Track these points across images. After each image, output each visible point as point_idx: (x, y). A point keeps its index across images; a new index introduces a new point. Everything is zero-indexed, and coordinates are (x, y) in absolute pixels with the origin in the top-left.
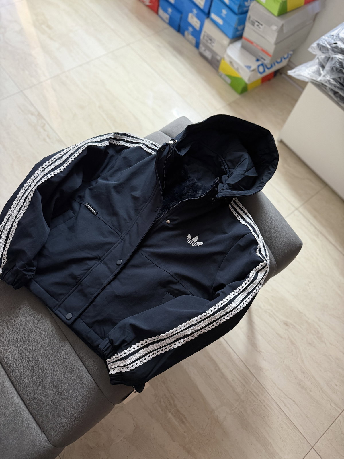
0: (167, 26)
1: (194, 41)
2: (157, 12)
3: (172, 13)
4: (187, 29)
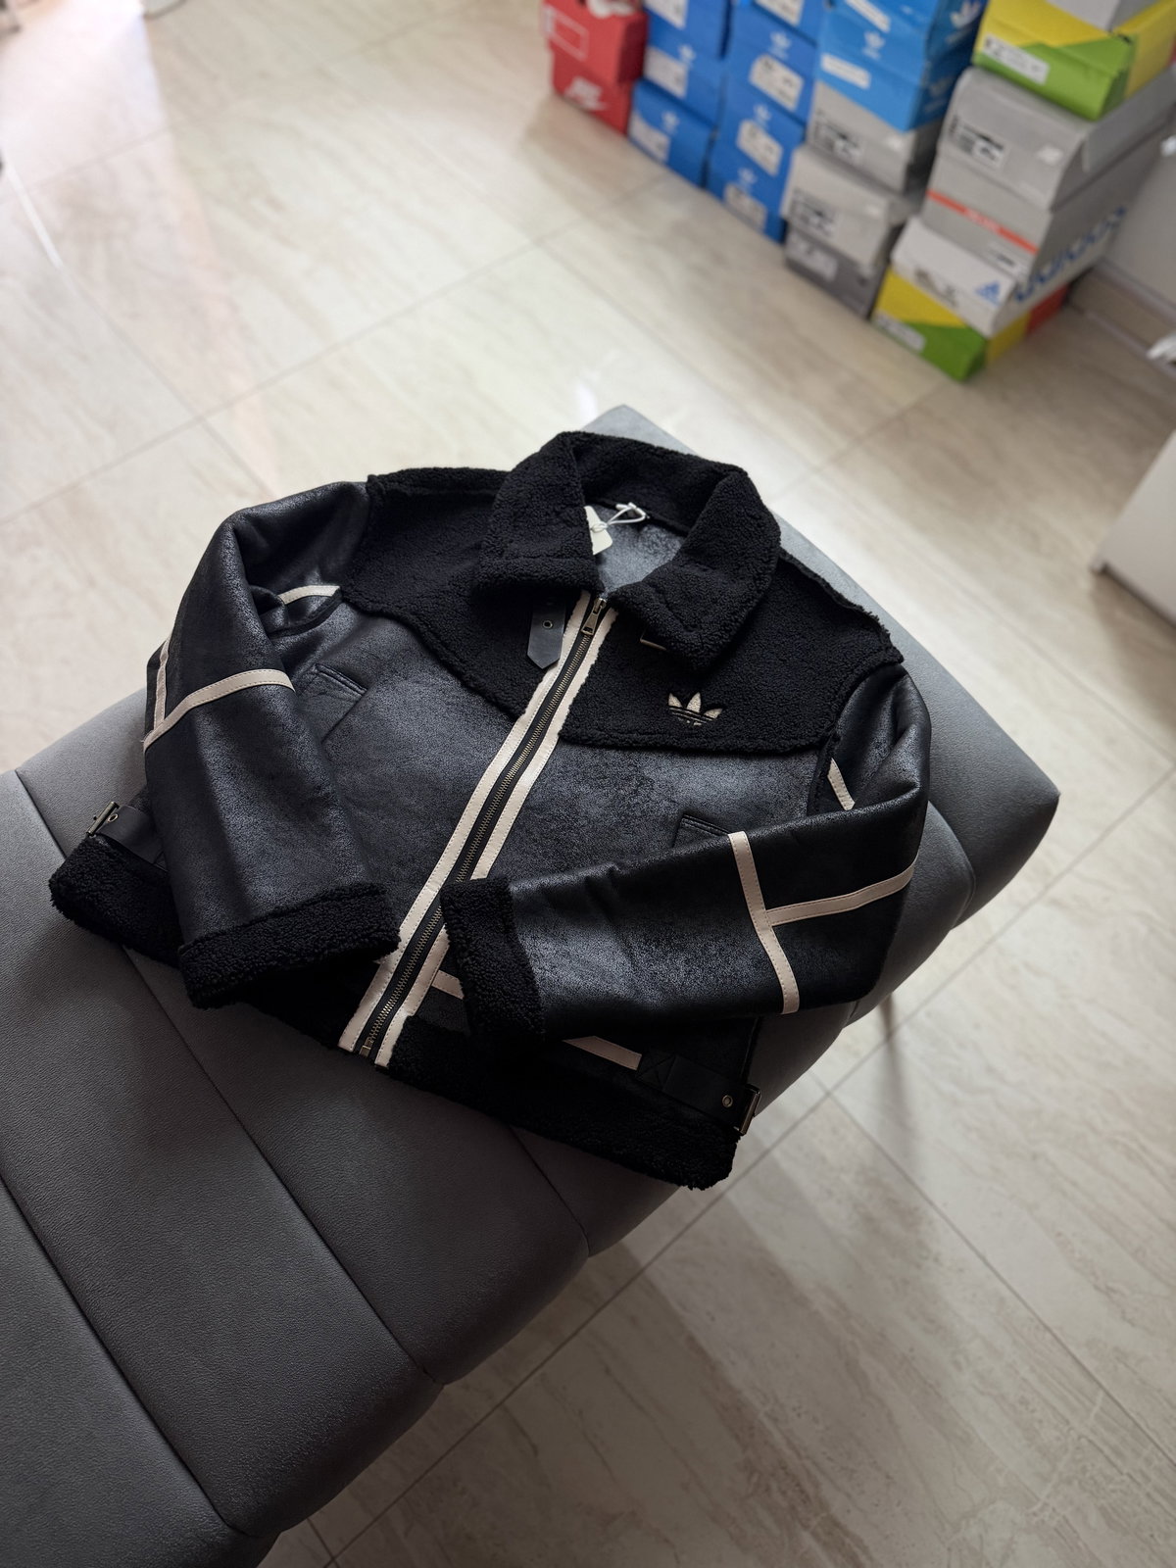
0: (659, 171)
1: (759, 215)
2: (624, 130)
3: (678, 128)
4: (735, 178)
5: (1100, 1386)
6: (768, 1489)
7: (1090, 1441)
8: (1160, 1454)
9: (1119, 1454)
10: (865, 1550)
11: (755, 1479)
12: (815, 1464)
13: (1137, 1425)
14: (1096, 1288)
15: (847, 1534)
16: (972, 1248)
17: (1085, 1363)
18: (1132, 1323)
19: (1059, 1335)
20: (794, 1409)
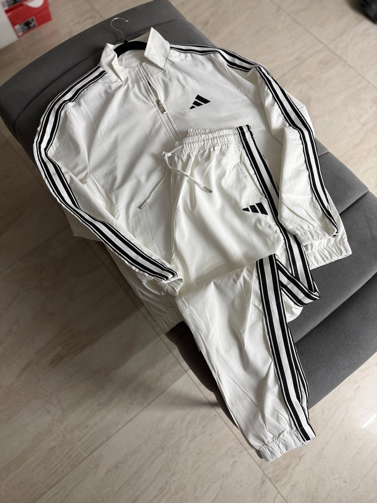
5: (89, 455)
7: (73, 448)
8: (67, 473)
9: (69, 457)
13: (76, 466)
14: (118, 462)
16: (134, 417)
17: (95, 452)
18: (106, 473)
19: (105, 444)
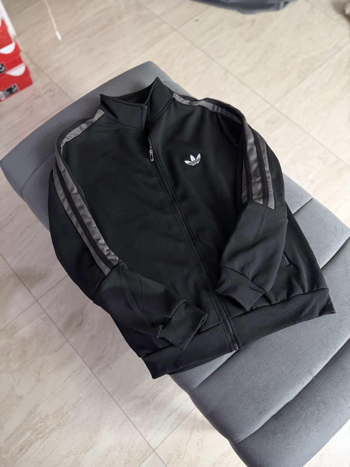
6: (41, 422)
10: (24, 453)
11: (44, 418)
12: (47, 438)
15: (29, 447)
20: (61, 432)
